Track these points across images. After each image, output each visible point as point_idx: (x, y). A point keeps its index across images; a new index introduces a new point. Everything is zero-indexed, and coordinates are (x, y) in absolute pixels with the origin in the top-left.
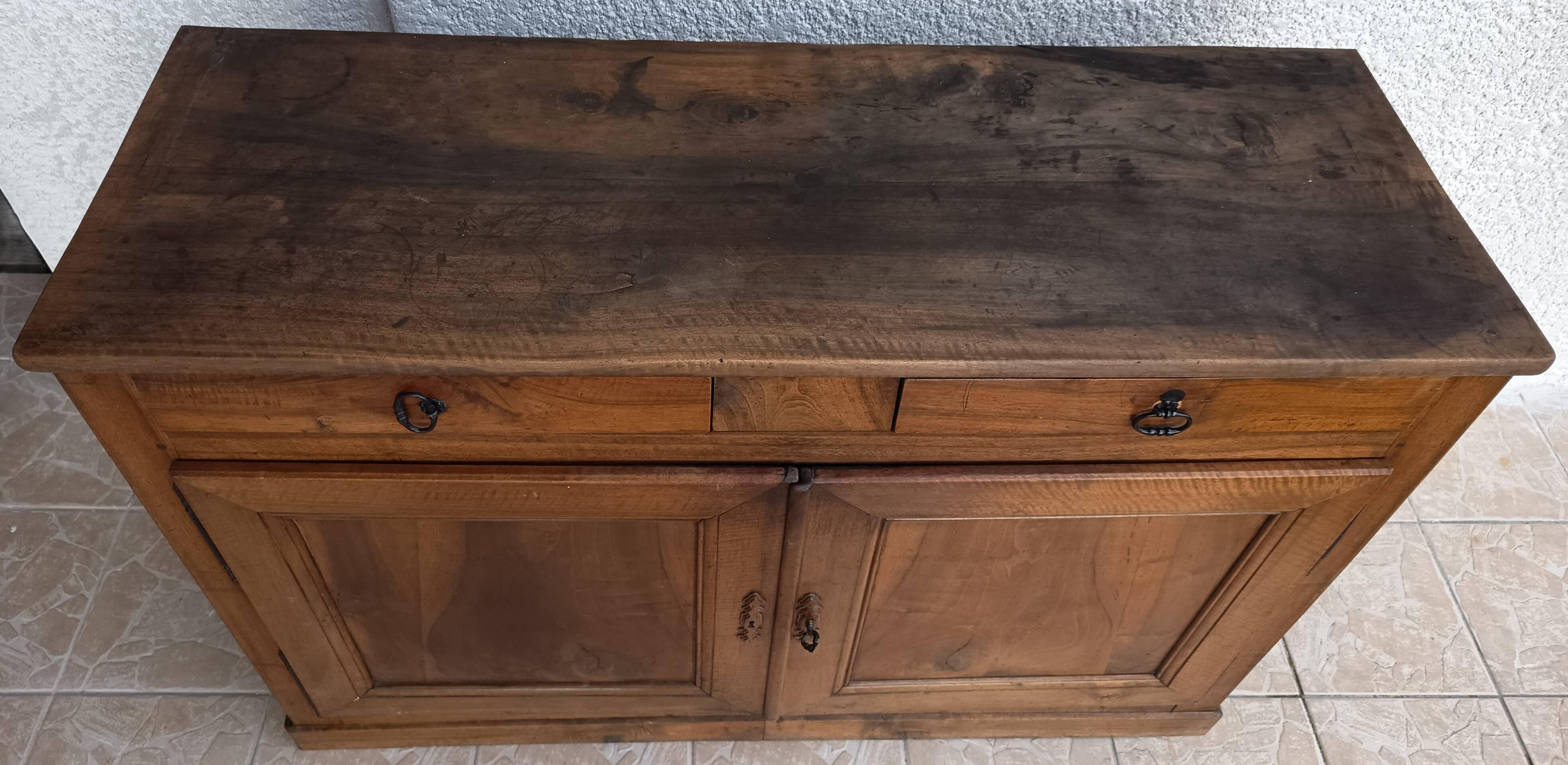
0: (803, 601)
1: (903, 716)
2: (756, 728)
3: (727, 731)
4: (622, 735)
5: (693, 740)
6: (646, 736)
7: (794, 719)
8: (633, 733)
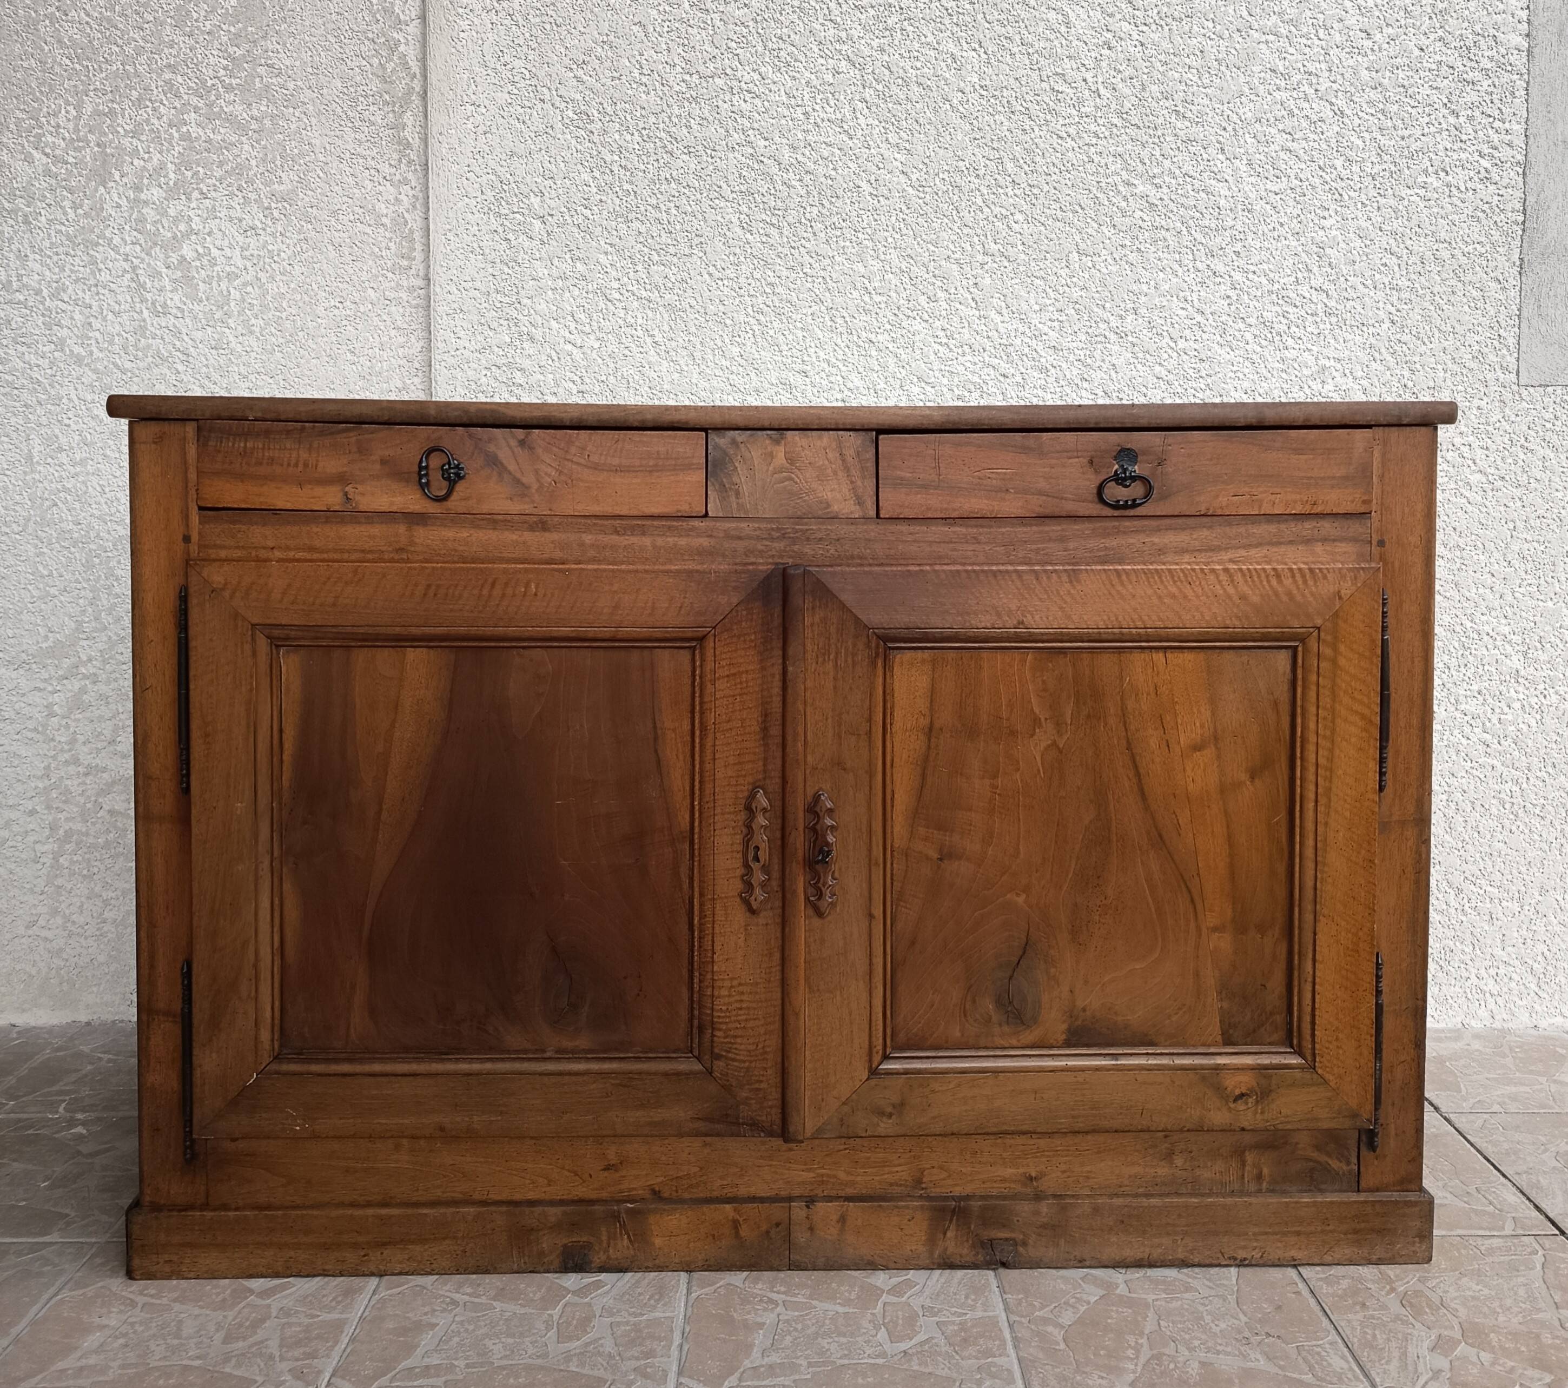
0: (813, 809)
1: (983, 1198)
2: (778, 1225)
3: (737, 1235)
4: (589, 1246)
5: (689, 1268)
6: (622, 1248)
7: (830, 1199)
8: (604, 1238)
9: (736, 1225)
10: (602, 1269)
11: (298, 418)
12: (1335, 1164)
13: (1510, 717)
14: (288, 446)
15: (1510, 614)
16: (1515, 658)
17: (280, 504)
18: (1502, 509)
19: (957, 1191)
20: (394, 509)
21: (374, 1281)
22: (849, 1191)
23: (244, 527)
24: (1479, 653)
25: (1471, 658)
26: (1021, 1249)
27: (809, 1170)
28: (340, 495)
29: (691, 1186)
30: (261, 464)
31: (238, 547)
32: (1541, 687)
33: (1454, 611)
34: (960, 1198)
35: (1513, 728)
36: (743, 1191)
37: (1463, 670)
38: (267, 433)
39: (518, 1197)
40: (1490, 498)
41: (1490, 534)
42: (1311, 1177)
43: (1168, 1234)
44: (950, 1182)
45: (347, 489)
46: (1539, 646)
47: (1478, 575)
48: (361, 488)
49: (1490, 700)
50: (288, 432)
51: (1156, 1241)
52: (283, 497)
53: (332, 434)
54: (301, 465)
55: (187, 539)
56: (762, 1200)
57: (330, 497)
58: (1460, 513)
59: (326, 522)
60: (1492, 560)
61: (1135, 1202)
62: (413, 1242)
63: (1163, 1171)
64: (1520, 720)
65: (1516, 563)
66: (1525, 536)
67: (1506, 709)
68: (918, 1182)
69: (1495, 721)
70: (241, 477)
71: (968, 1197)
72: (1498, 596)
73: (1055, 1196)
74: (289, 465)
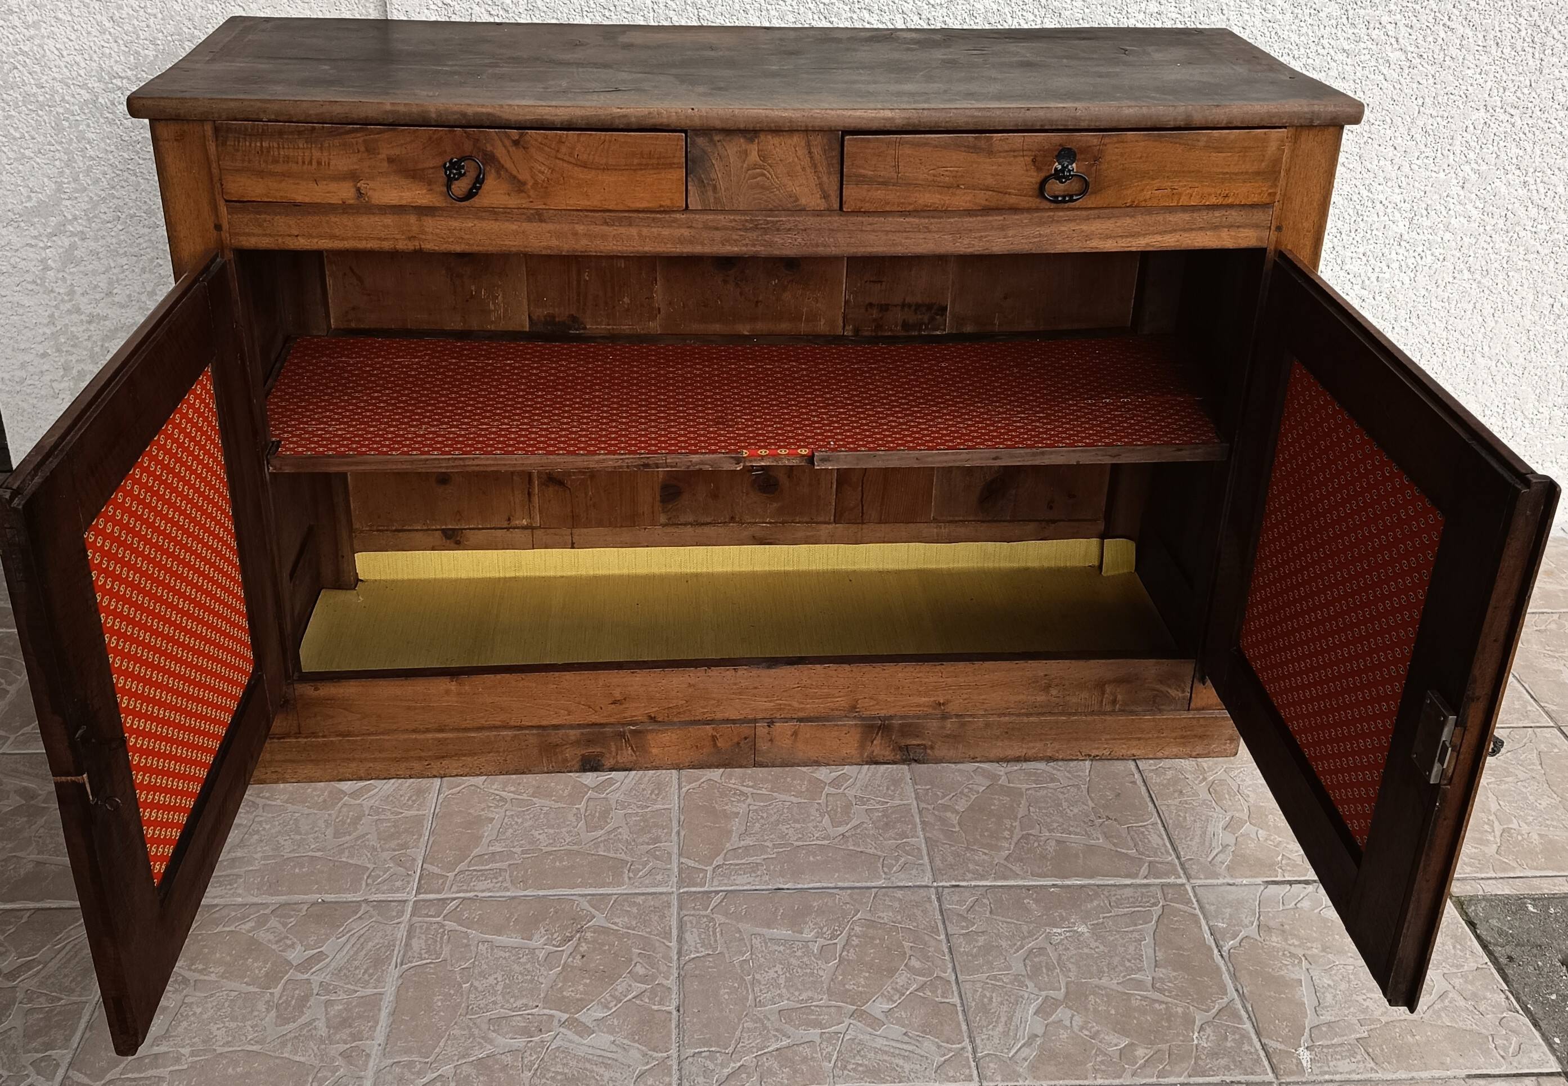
1: (902, 717)
2: (746, 738)
3: (715, 745)
4: (602, 755)
5: (678, 767)
6: (627, 755)
7: (786, 720)
8: (613, 749)
9: (714, 738)
10: (612, 770)
11: (309, 119)
12: (1173, 693)
13: (1387, 276)
14: (301, 146)
15: (1404, 185)
16: (1401, 224)
17: (299, 198)
18: (1415, 85)
19: (883, 713)
20: (404, 202)
21: (437, 782)
22: (801, 715)
23: (268, 218)
24: (1370, 220)
25: (1362, 225)
26: (929, 751)
27: (770, 702)
28: (353, 190)
29: (679, 713)
30: (277, 162)
31: (265, 235)
32: (1419, 250)
33: (1354, 181)
34: (886, 718)
35: (1388, 285)
36: (719, 716)
37: (1353, 234)
38: (281, 133)
39: (544, 723)
40: (1405, 76)
41: (1399, 110)
42: (1154, 702)
43: (1041, 740)
44: (877, 707)
45: (359, 185)
46: (1425, 213)
47: (1382, 148)
48: (372, 184)
49: (1372, 261)
50: (300, 133)
51: (1031, 745)
52: (303, 193)
53: (340, 134)
54: (314, 163)
55: (218, 227)
56: (734, 721)
57: (344, 192)
58: (1376, 90)
59: (343, 213)
60: (1397, 134)
61: (1017, 720)
62: (465, 755)
63: (1041, 698)
64: (1395, 279)
65: (1418, 137)
66: (1431, 111)
67: (1385, 269)
68: (853, 708)
69: (1374, 279)
70: (261, 174)
71: (891, 717)
72: (1396, 167)
73: (957, 716)
74: (304, 163)
